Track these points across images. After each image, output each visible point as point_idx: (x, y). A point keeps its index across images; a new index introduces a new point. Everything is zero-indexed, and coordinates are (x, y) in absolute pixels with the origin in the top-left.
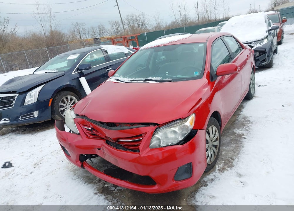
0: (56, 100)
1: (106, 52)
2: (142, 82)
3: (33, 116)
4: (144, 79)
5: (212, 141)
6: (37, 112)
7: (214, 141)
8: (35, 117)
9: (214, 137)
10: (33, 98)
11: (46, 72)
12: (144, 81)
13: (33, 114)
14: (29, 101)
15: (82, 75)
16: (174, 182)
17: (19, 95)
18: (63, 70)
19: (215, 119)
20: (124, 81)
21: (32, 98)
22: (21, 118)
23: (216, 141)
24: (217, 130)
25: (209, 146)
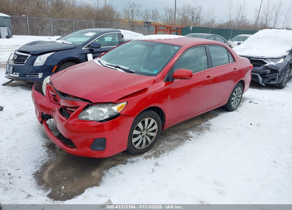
0: (61, 68)
1: (123, 36)
2: (114, 68)
3: (38, 77)
4: (116, 65)
5: (147, 130)
6: (42, 74)
7: (151, 132)
8: (38, 78)
9: (150, 128)
10: (41, 61)
11: (63, 43)
12: (115, 67)
13: (38, 75)
14: (38, 63)
15: (91, 51)
16: (89, 150)
17: (31, 56)
18: (77, 43)
20: (102, 64)
21: (40, 61)
22: (27, 76)
23: (153, 132)
24: (156, 123)
25: (141, 134)
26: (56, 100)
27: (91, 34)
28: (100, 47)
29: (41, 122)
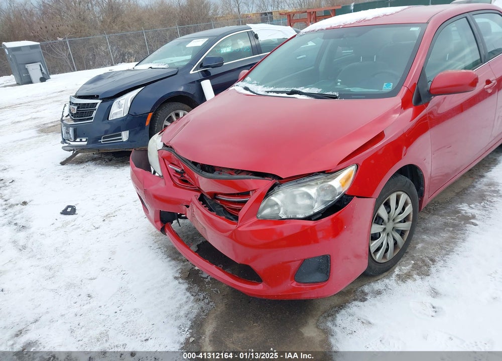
0: (159, 117)
1: (256, 36)
2: (285, 95)
3: (121, 139)
4: (289, 90)
5: (394, 220)
6: (128, 132)
7: (400, 222)
8: (123, 141)
9: (400, 213)
10: (122, 109)
11: (151, 68)
12: (288, 94)
13: (120, 135)
14: (116, 114)
15: (207, 75)
16: (294, 284)
17: (102, 102)
18: (177, 65)
19: (407, 179)
20: (256, 92)
21: (120, 108)
22: (102, 140)
23: (405, 222)
24: (409, 201)
25: (384, 229)
26: (185, 181)
27: (199, 43)
28: (221, 65)
29: (163, 230)
